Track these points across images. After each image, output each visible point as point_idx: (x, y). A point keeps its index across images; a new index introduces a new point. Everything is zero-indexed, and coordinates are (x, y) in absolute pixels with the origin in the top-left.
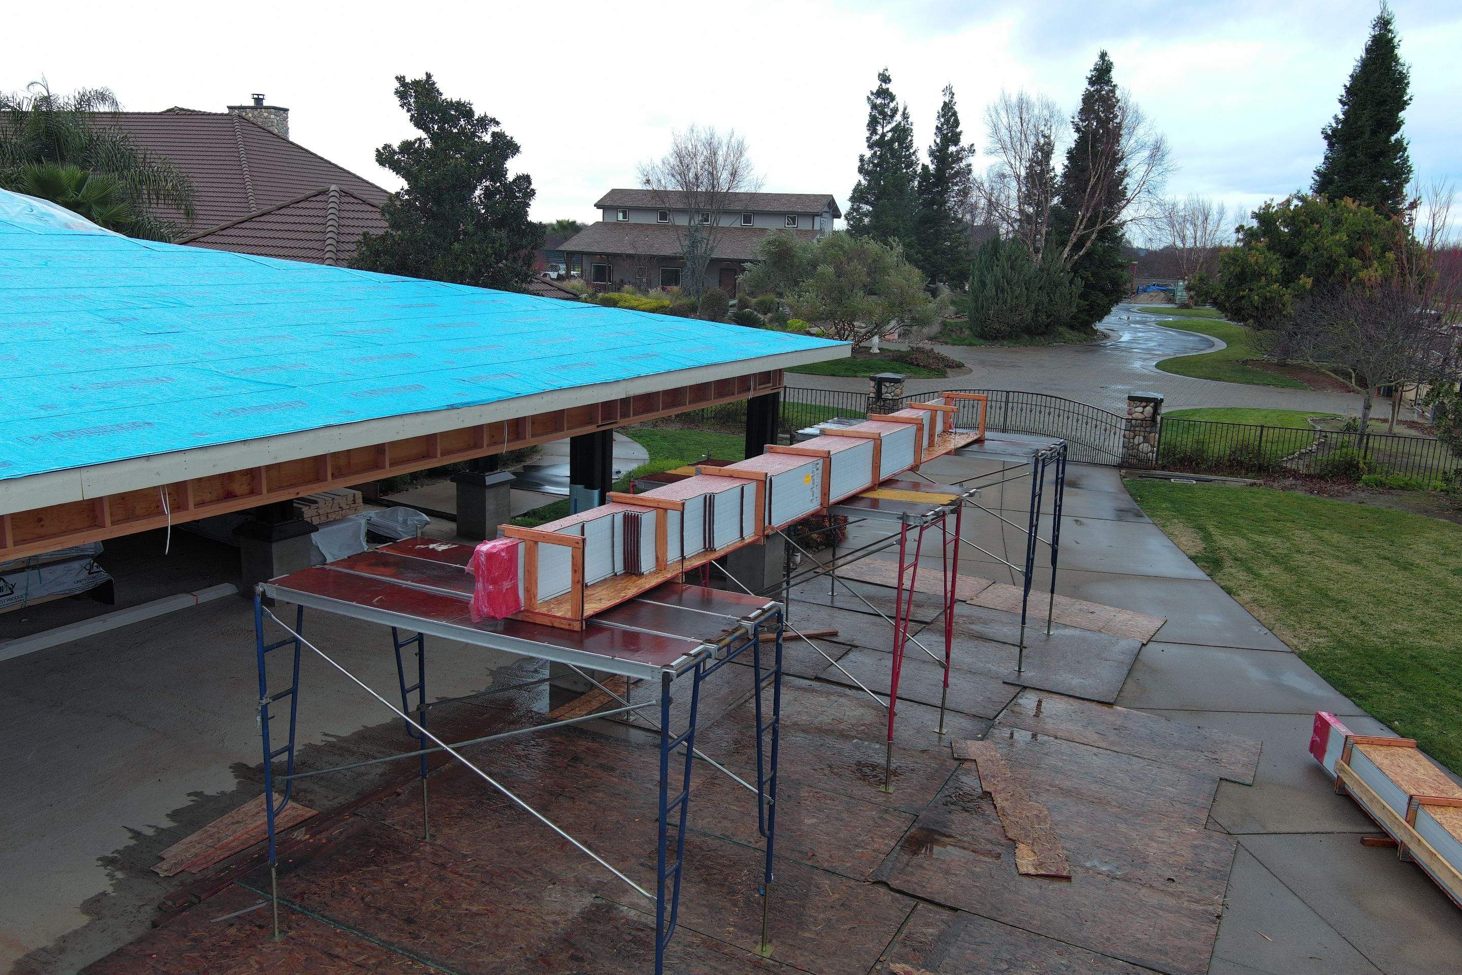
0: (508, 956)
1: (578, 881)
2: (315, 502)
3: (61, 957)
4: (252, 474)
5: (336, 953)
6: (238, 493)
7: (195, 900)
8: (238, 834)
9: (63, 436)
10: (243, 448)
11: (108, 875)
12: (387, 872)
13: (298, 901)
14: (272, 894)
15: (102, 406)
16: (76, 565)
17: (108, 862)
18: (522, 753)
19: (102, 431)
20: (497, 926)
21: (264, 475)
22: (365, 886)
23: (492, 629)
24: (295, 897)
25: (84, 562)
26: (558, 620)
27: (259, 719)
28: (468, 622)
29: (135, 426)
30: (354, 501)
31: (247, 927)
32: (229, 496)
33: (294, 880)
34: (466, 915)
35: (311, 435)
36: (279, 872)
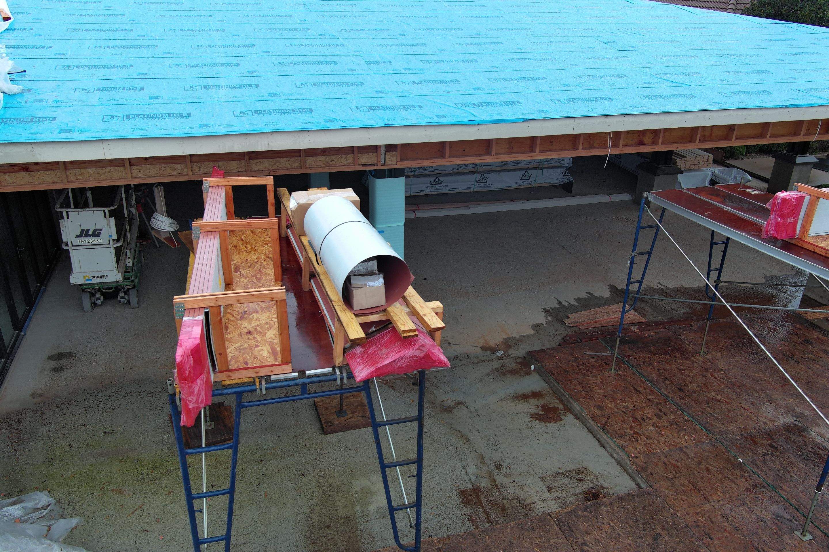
0: (731, 428)
1: (787, 407)
2: (685, 157)
3: (521, 343)
4: (655, 132)
5: (639, 389)
6: (646, 143)
7: (579, 340)
8: (605, 318)
9: (570, 101)
10: (655, 117)
11: (545, 316)
12: (675, 362)
13: (626, 359)
14: (615, 351)
15: (590, 88)
16: (559, 171)
17: (546, 311)
18: (773, 327)
19: (588, 100)
20: (729, 411)
21: (662, 134)
22: (662, 364)
23: (773, 244)
24: (626, 356)
25: (562, 170)
26: (819, 249)
27: (629, 262)
28: (759, 237)
29: (604, 99)
30: (708, 160)
31: (600, 361)
32: (641, 143)
33: (627, 349)
34: (712, 399)
35: (693, 115)
36: (620, 342)
